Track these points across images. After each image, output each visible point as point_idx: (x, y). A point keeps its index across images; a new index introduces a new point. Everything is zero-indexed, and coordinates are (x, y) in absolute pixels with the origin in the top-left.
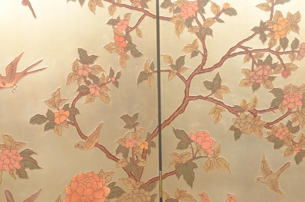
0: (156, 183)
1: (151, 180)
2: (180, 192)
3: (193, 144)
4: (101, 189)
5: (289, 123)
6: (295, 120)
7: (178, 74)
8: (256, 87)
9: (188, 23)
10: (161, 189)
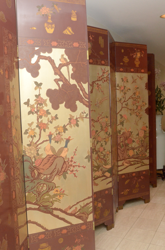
2: (121, 128)
3: (123, 117)
6: (140, 111)
7: (120, 102)
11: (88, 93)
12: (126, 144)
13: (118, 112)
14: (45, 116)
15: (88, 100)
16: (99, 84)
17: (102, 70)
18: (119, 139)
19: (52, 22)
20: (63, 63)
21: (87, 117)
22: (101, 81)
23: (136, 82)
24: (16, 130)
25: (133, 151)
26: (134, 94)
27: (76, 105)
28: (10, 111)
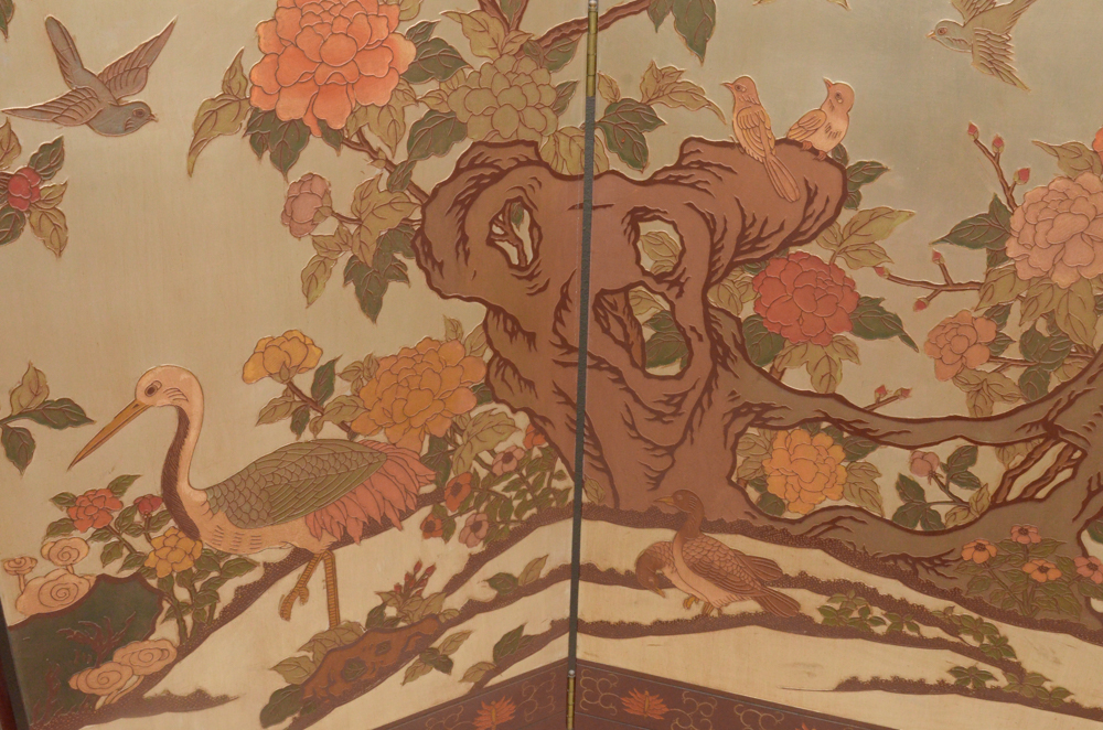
0: (576, 43)
1: (558, 28)
2: (660, 78)
4: (382, 44)
10: (592, 64)
12: (727, 330)
18: (608, 226)
25: (852, 457)
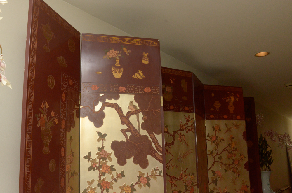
3: (216, 174)
5: (236, 167)
6: (237, 166)
7: (212, 155)
8: (229, 159)
9: (214, 142)
11: (162, 146)
13: (209, 167)
14: (108, 173)
15: (162, 155)
16: (182, 134)
17: (186, 117)
19: (120, 65)
20: (132, 111)
21: (161, 175)
22: (184, 130)
23: (230, 131)
24: (72, 189)
26: (229, 145)
27: (147, 160)
28: (65, 167)
